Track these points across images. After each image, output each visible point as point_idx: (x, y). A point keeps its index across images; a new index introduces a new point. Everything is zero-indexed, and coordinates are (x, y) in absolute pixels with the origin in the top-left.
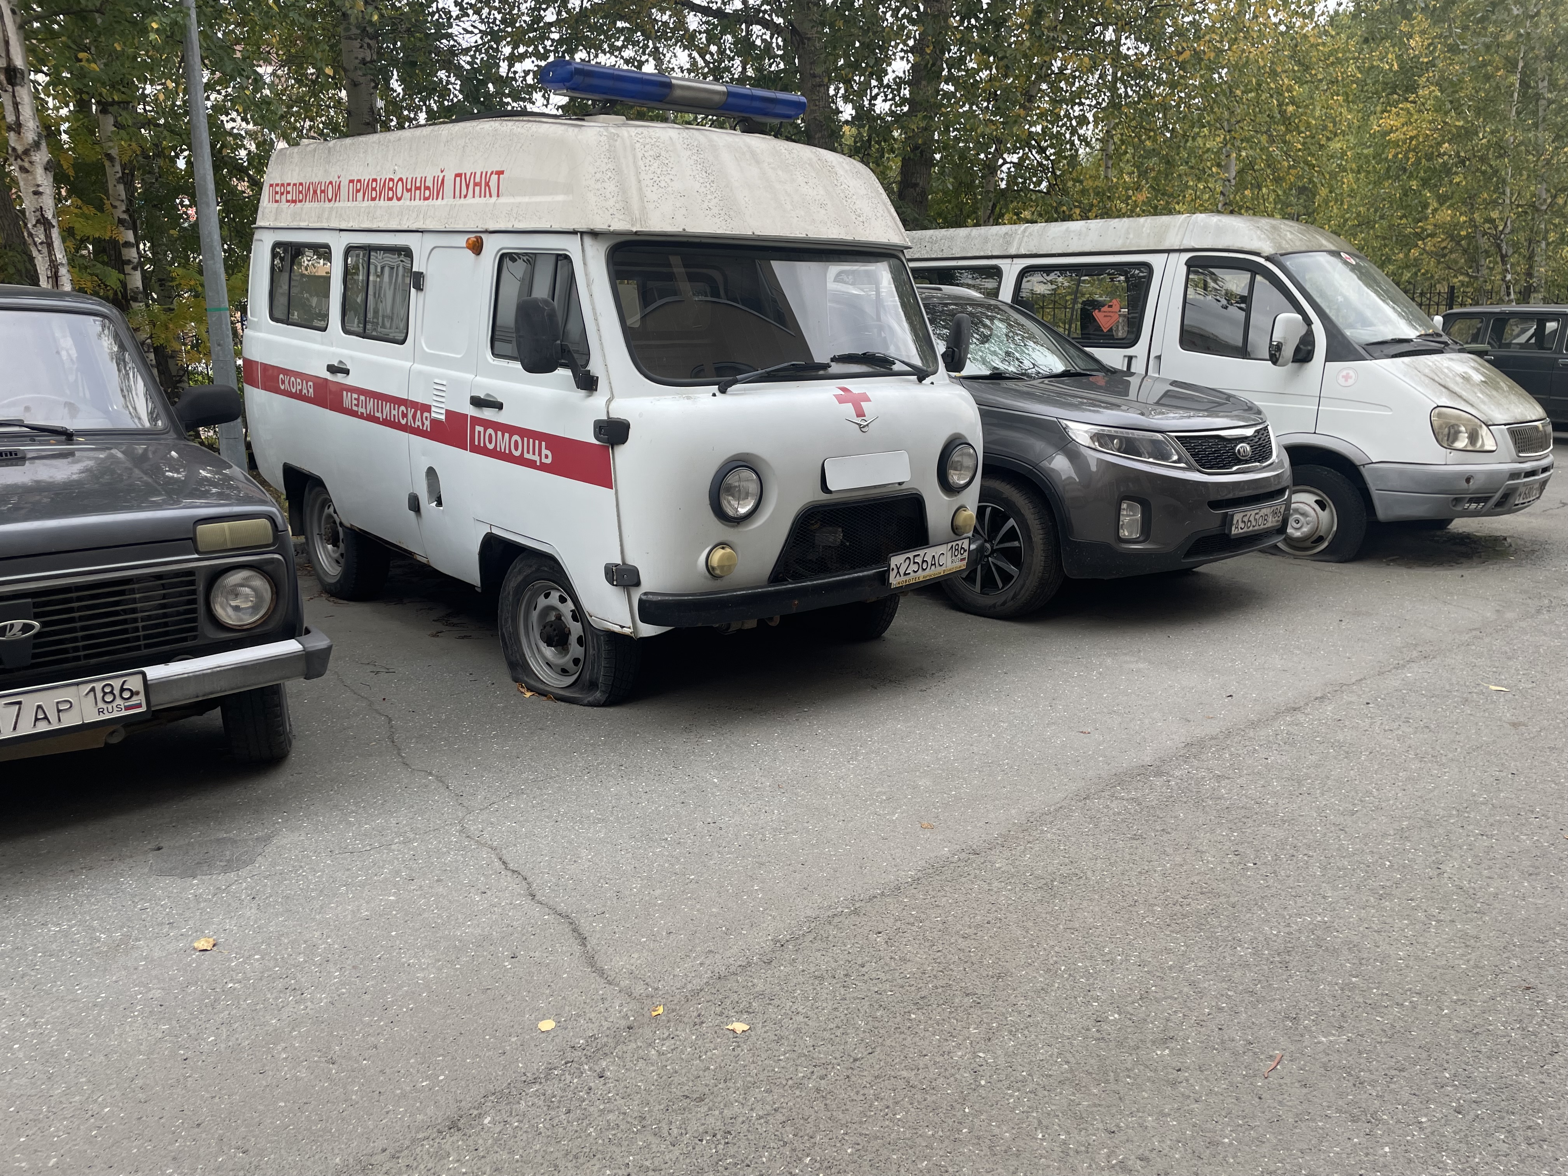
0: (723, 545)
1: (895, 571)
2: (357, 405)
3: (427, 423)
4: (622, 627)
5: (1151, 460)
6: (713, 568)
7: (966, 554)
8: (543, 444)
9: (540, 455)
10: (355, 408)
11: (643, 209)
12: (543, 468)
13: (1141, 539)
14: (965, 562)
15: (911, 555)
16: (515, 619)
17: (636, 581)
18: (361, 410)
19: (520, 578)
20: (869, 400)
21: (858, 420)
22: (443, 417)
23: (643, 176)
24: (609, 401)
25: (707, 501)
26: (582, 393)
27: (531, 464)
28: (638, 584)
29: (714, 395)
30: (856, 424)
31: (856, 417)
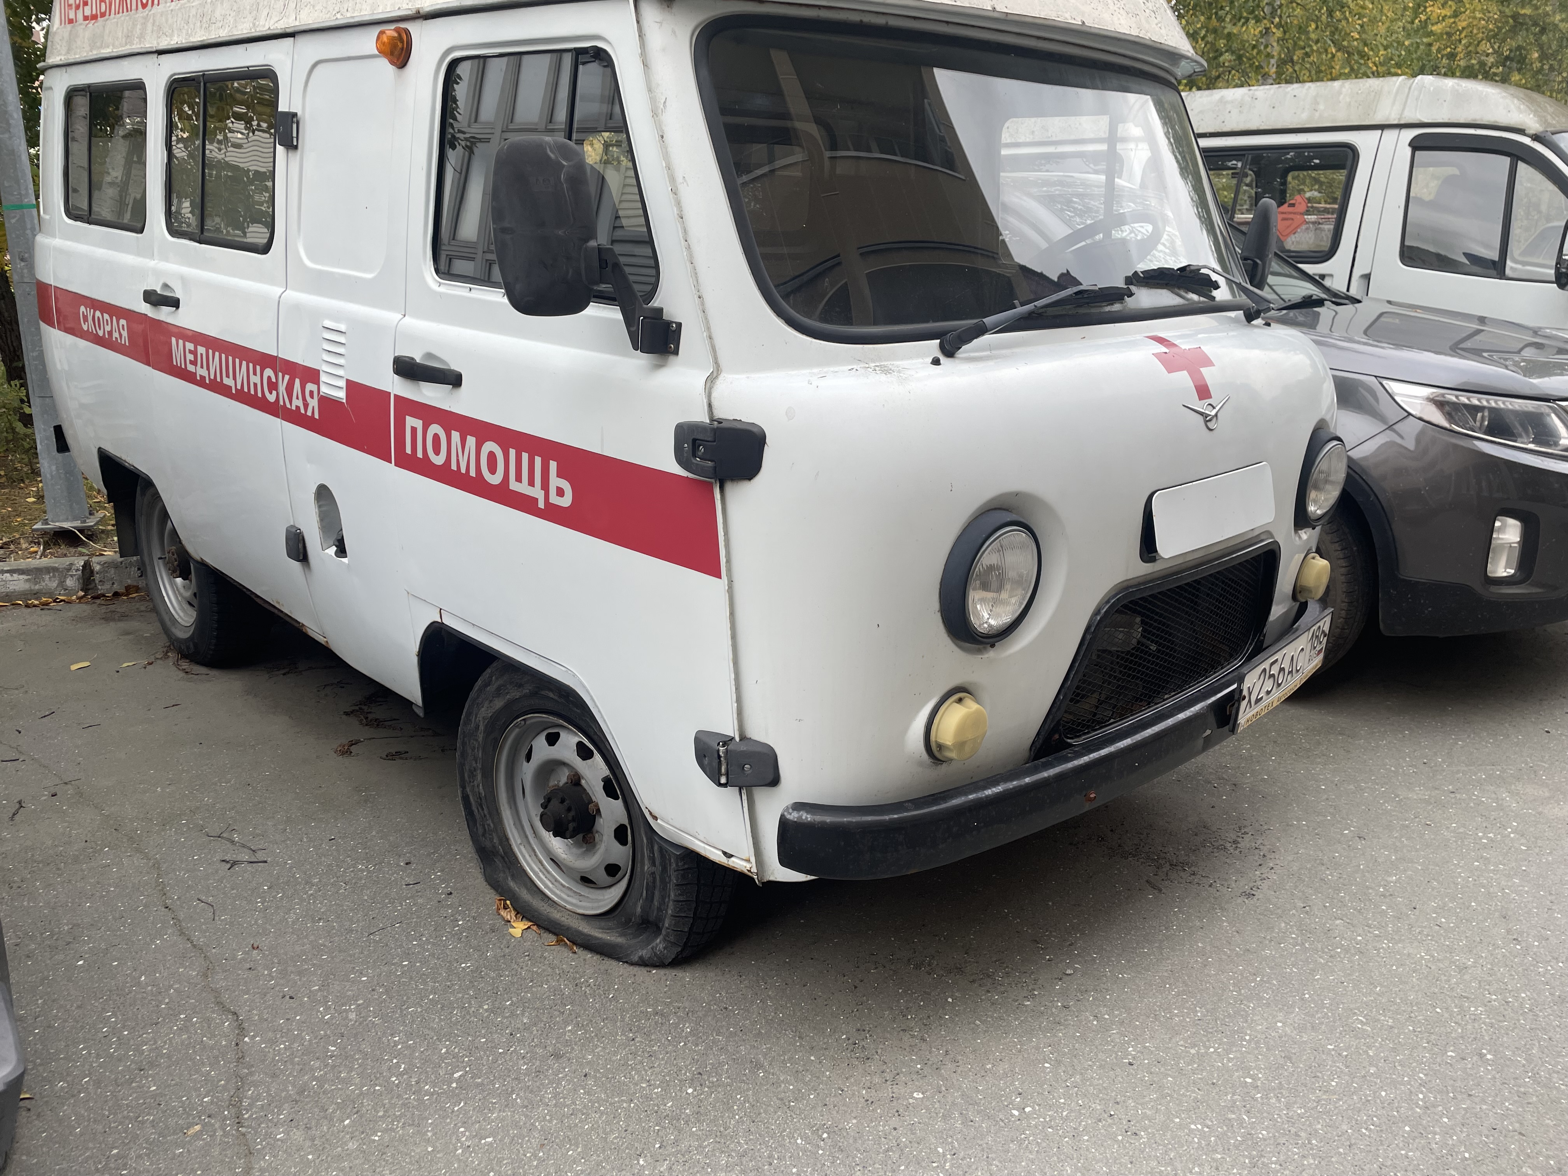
0: (957, 693)
1: (1247, 699)
2: (194, 363)
3: (314, 403)
4: (728, 856)
5: (1531, 446)
6: (940, 747)
7: (1325, 642)
8: (553, 465)
9: (545, 486)
10: (191, 368)
12: (552, 514)
13: (1520, 578)
15: (1266, 665)
16: (489, 774)
17: (770, 777)
18: (201, 372)
19: (499, 704)
20: (1208, 363)
21: (1201, 406)
22: (341, 395)
24: (711, 380)
25: (936, 605)
26: (642, 360)
27: (525, 504)
28: (774, 781)
29: (936, 361)
30: (1201, 414)
31: (1200, 399)
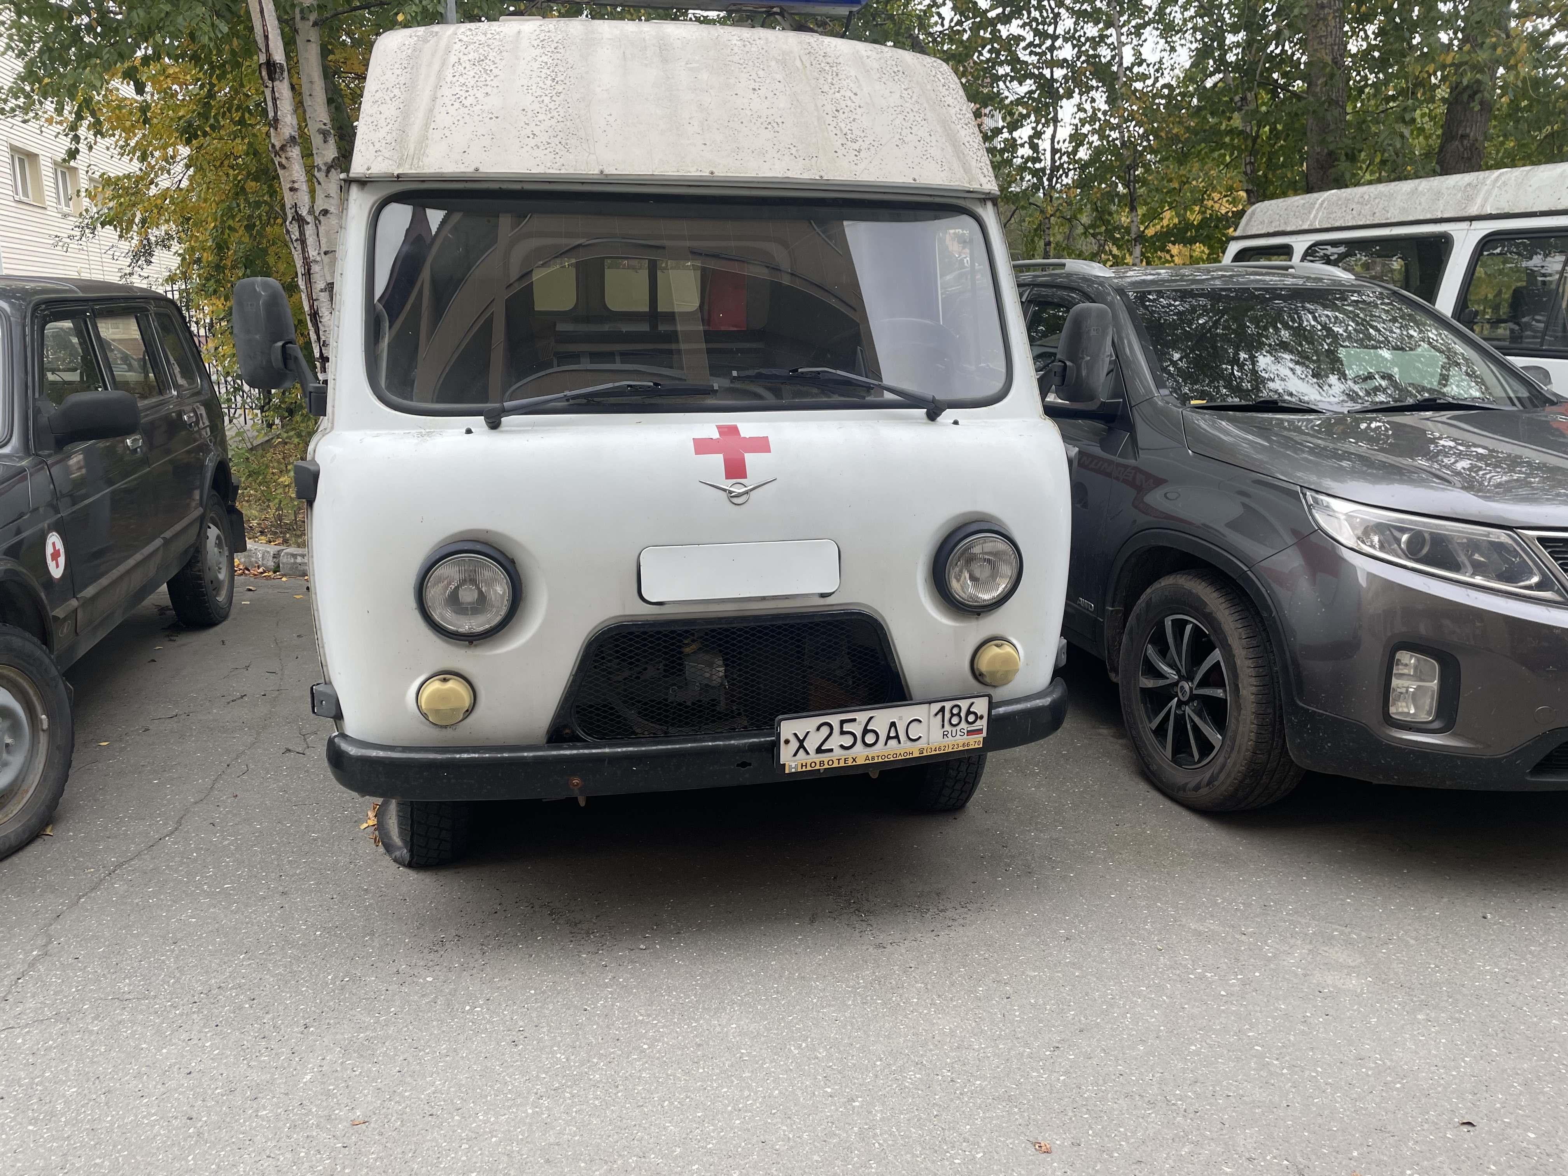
0: (445, 674)
1: (794, 744)
5: (1478, 580)
6: (424, 711)
7: (983, 724)
11: (423, 139)
13: (1437, 725)
14: (980, 738)
15: (834, 720)
20: (764, 449)
21: (730, 485)
23: (446, 91)
24: (326, 433)
25: (413, 604)
28: (339, 717)
29: (469, 431)
30: (725, 490)
31: (727, 478)
